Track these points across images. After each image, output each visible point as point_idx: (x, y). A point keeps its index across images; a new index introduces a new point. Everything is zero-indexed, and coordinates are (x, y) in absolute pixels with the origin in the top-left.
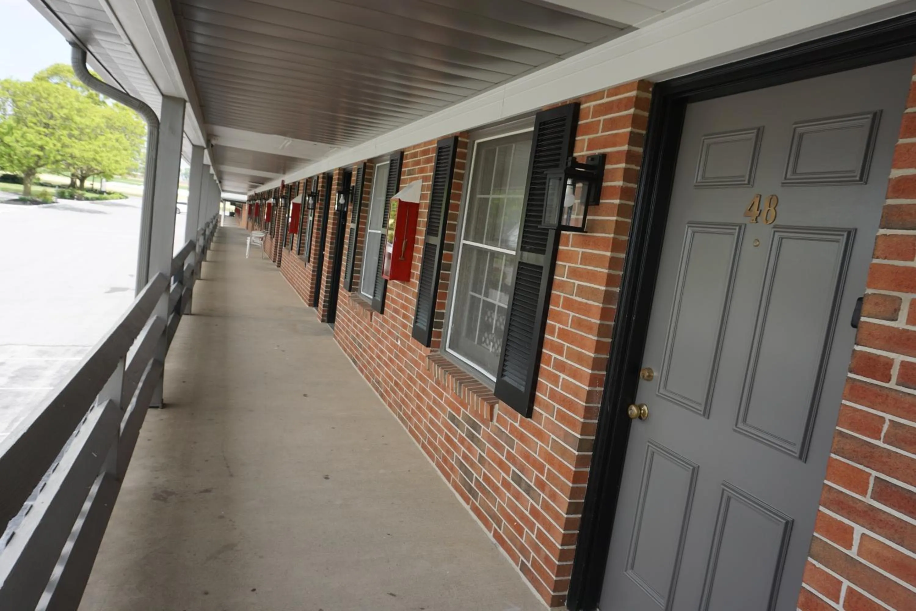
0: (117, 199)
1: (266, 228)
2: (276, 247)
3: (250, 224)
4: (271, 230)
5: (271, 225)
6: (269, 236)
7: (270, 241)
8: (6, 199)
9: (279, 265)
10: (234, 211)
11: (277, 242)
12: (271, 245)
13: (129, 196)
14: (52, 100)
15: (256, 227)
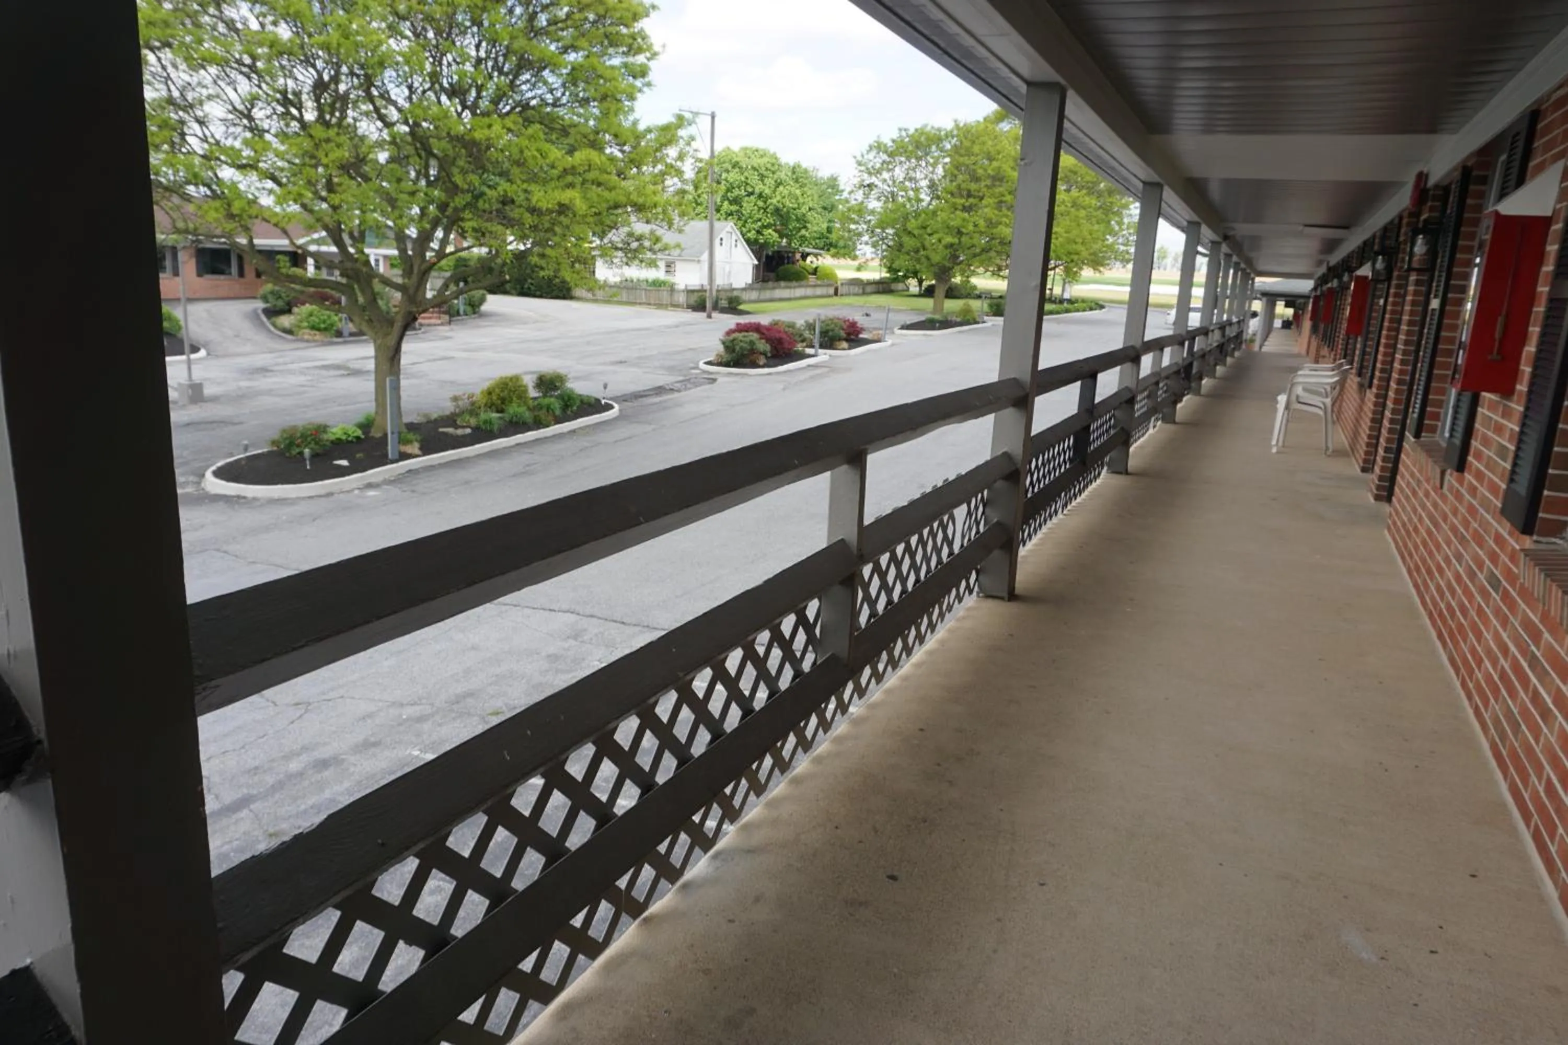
0: (1084, 310)
1: (1347, 354)
2: (1377, 421)
3: (1314, 344)
4: (1362, 360)
5: (1365, 346)
6: (1353, 381)
7: (1356, 396)
8: (908, 323)
9: (1386, 492)
10: (1291, 319)
11: (1380, 405)
12: (1360, 409)
13: (1106, 304)
14: (976, 149)
15: (1325, 351)
